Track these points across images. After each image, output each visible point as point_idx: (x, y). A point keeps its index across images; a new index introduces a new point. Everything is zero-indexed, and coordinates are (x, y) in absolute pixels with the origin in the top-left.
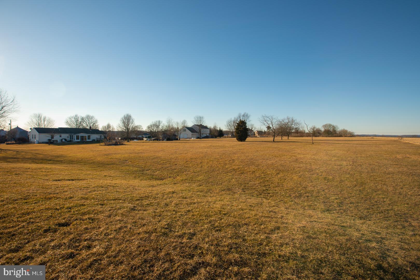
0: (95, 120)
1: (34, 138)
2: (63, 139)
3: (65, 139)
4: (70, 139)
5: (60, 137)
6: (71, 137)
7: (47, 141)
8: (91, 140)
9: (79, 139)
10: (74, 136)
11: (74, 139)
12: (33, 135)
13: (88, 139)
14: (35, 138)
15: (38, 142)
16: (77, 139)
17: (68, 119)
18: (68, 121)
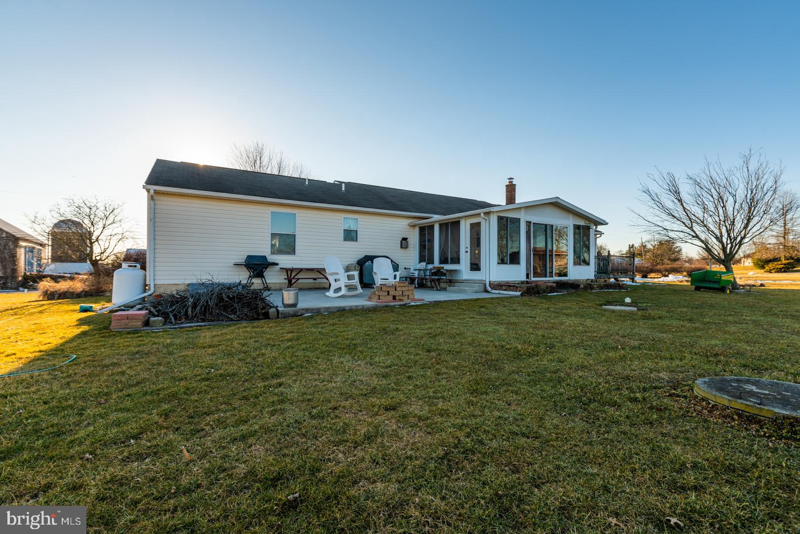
5: (351, 243)
6: (434, 241)
11: (466, 259)
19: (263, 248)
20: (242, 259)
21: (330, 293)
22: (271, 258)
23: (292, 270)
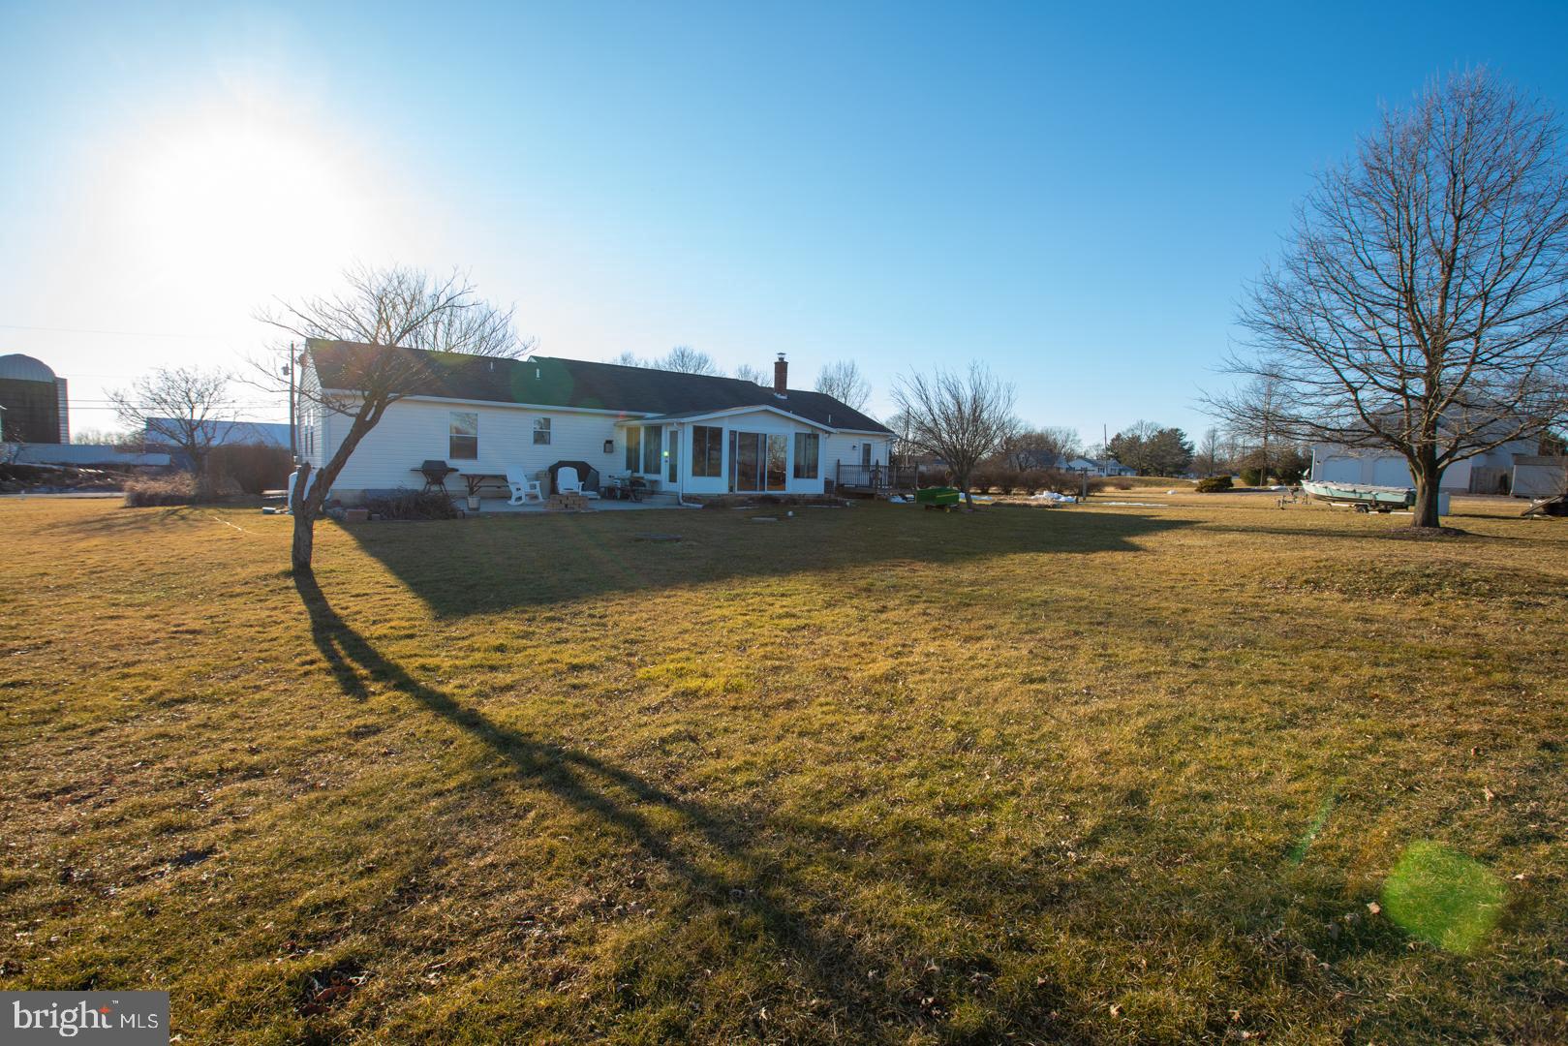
2: (562, 464)
3: (584, 470)
4: (633, 464)
5: (541, 447)
7: (417, 484)
8: (813, 487)
9: (716, 473)
11: (665, 469)
13: (798, 474)
20: (419, 464)
21: (513, 502)
22: (452, 463)
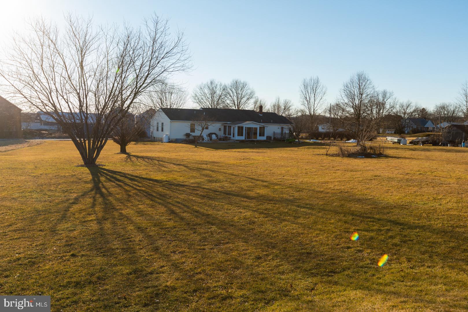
0: (249, 91)
1: (160, 129)
2: (212, 133)
3: (216, 135)
4: (225, 133)
5: (208, 130)
6: (227, 130)
7: (184, 137)
8: (264, 138)
9: (242, 135)
10: (234, 128)
11: (232, 134)
12: (158, 123)
13: (260, 135)
14: (162, 130)
15: (169, 139)
16: (238, 135)
17: (198, 90)
18: (198, 95)
19: (188, 131)
20: (185, 134)
21: (204, 141)
22: (191, 133)
23: (195, 136)
